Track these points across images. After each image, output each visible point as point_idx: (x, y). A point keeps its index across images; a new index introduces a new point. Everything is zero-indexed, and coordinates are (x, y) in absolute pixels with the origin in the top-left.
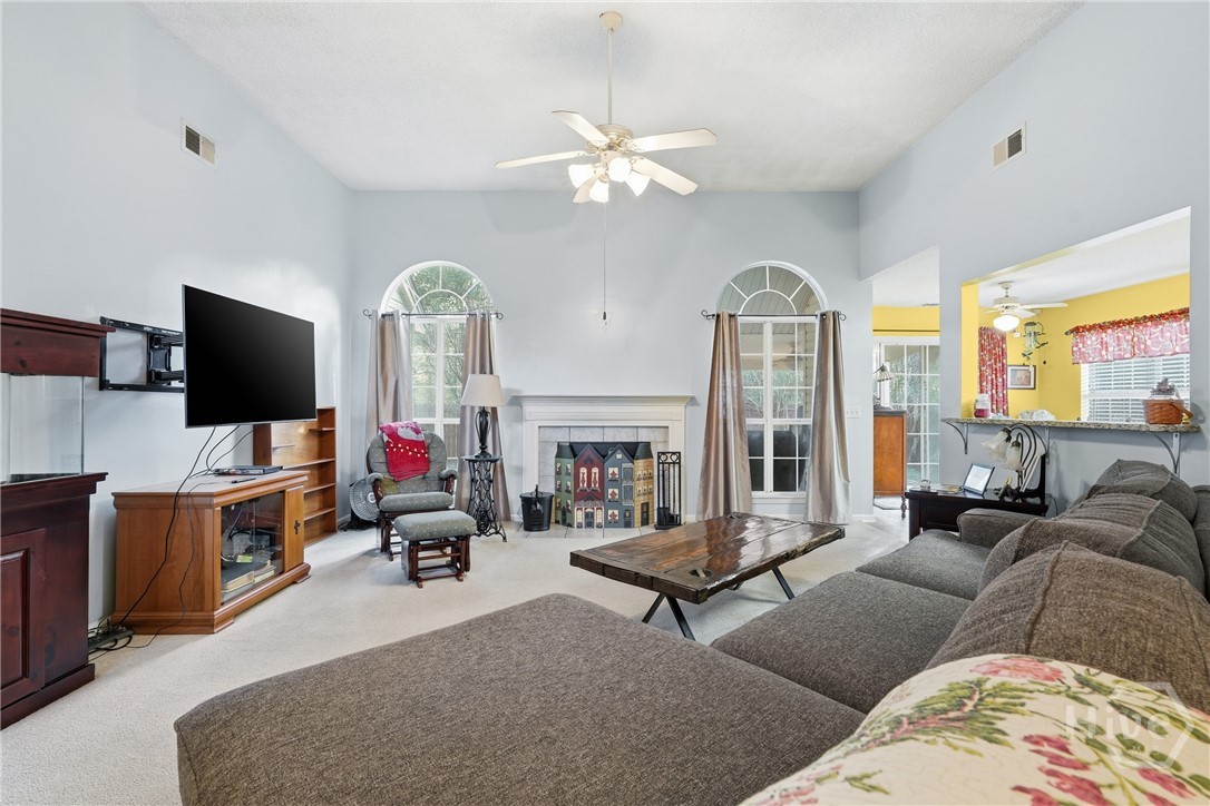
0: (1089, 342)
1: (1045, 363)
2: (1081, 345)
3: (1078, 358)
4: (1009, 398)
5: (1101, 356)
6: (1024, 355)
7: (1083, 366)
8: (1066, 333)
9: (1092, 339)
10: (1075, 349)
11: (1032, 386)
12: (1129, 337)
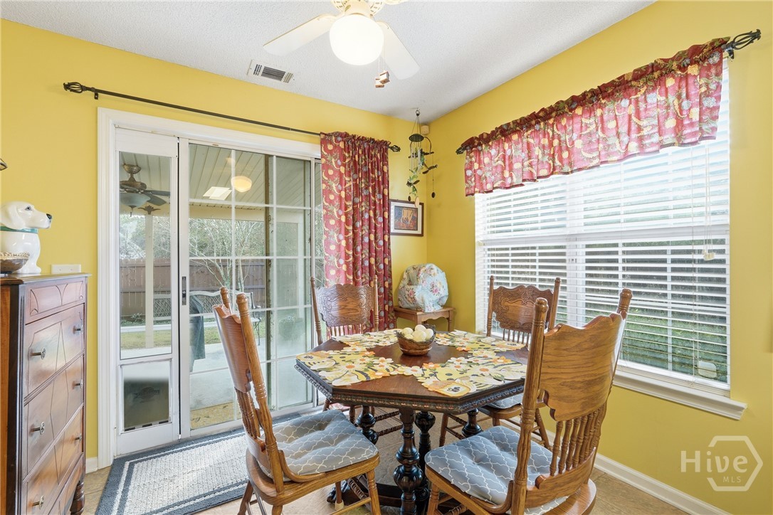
0: (486, 160)
1: (433, 195)
2: (476, 166)
3: (477, 185)
4: (392, 247)
5: (504, 178)
6: (409, 184)
7: (479, 197)
8: (458, 152)
9: (491, 155)
10: (469, 173)
11: (419, 232)
12: (545, 141)
